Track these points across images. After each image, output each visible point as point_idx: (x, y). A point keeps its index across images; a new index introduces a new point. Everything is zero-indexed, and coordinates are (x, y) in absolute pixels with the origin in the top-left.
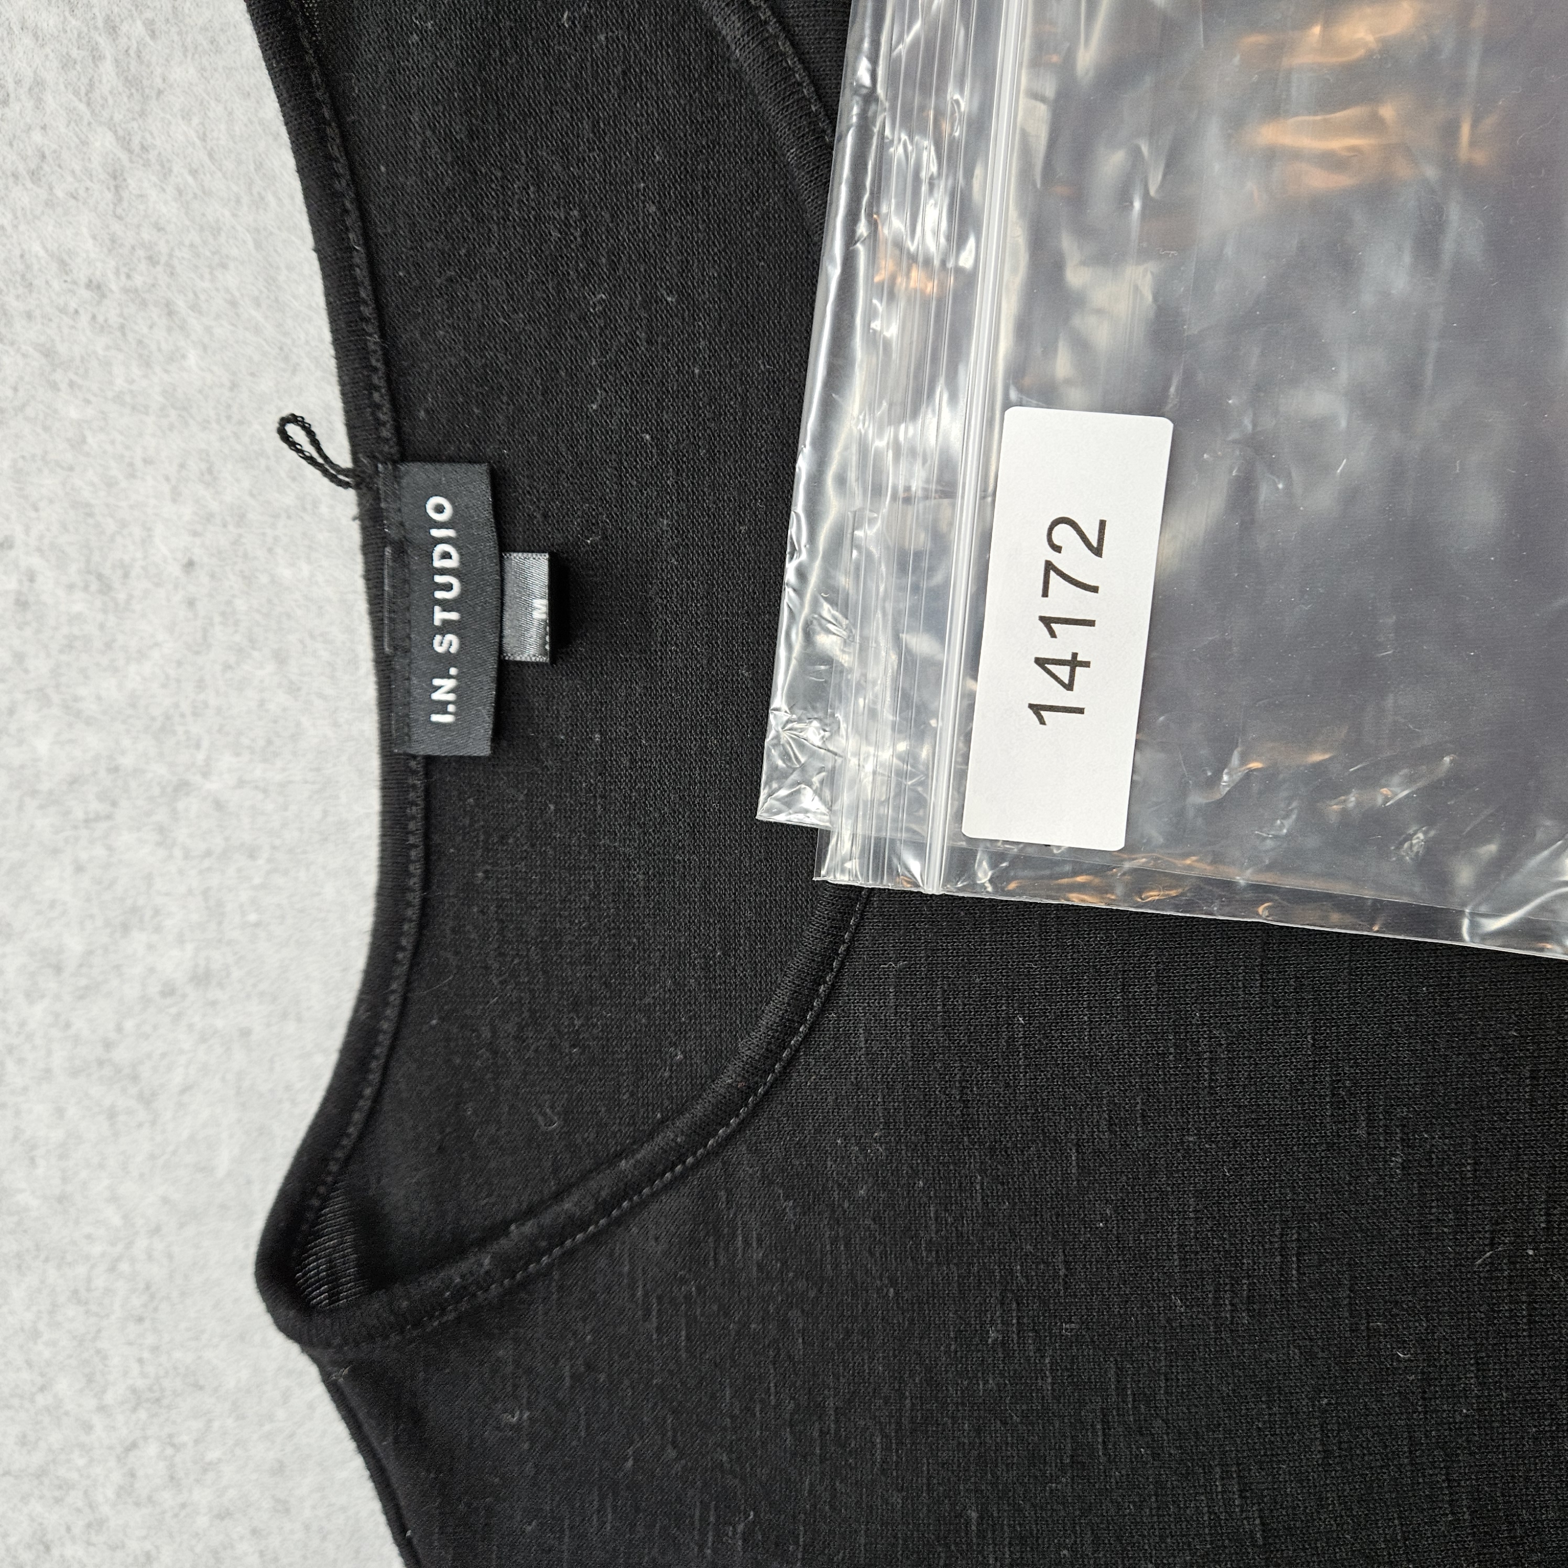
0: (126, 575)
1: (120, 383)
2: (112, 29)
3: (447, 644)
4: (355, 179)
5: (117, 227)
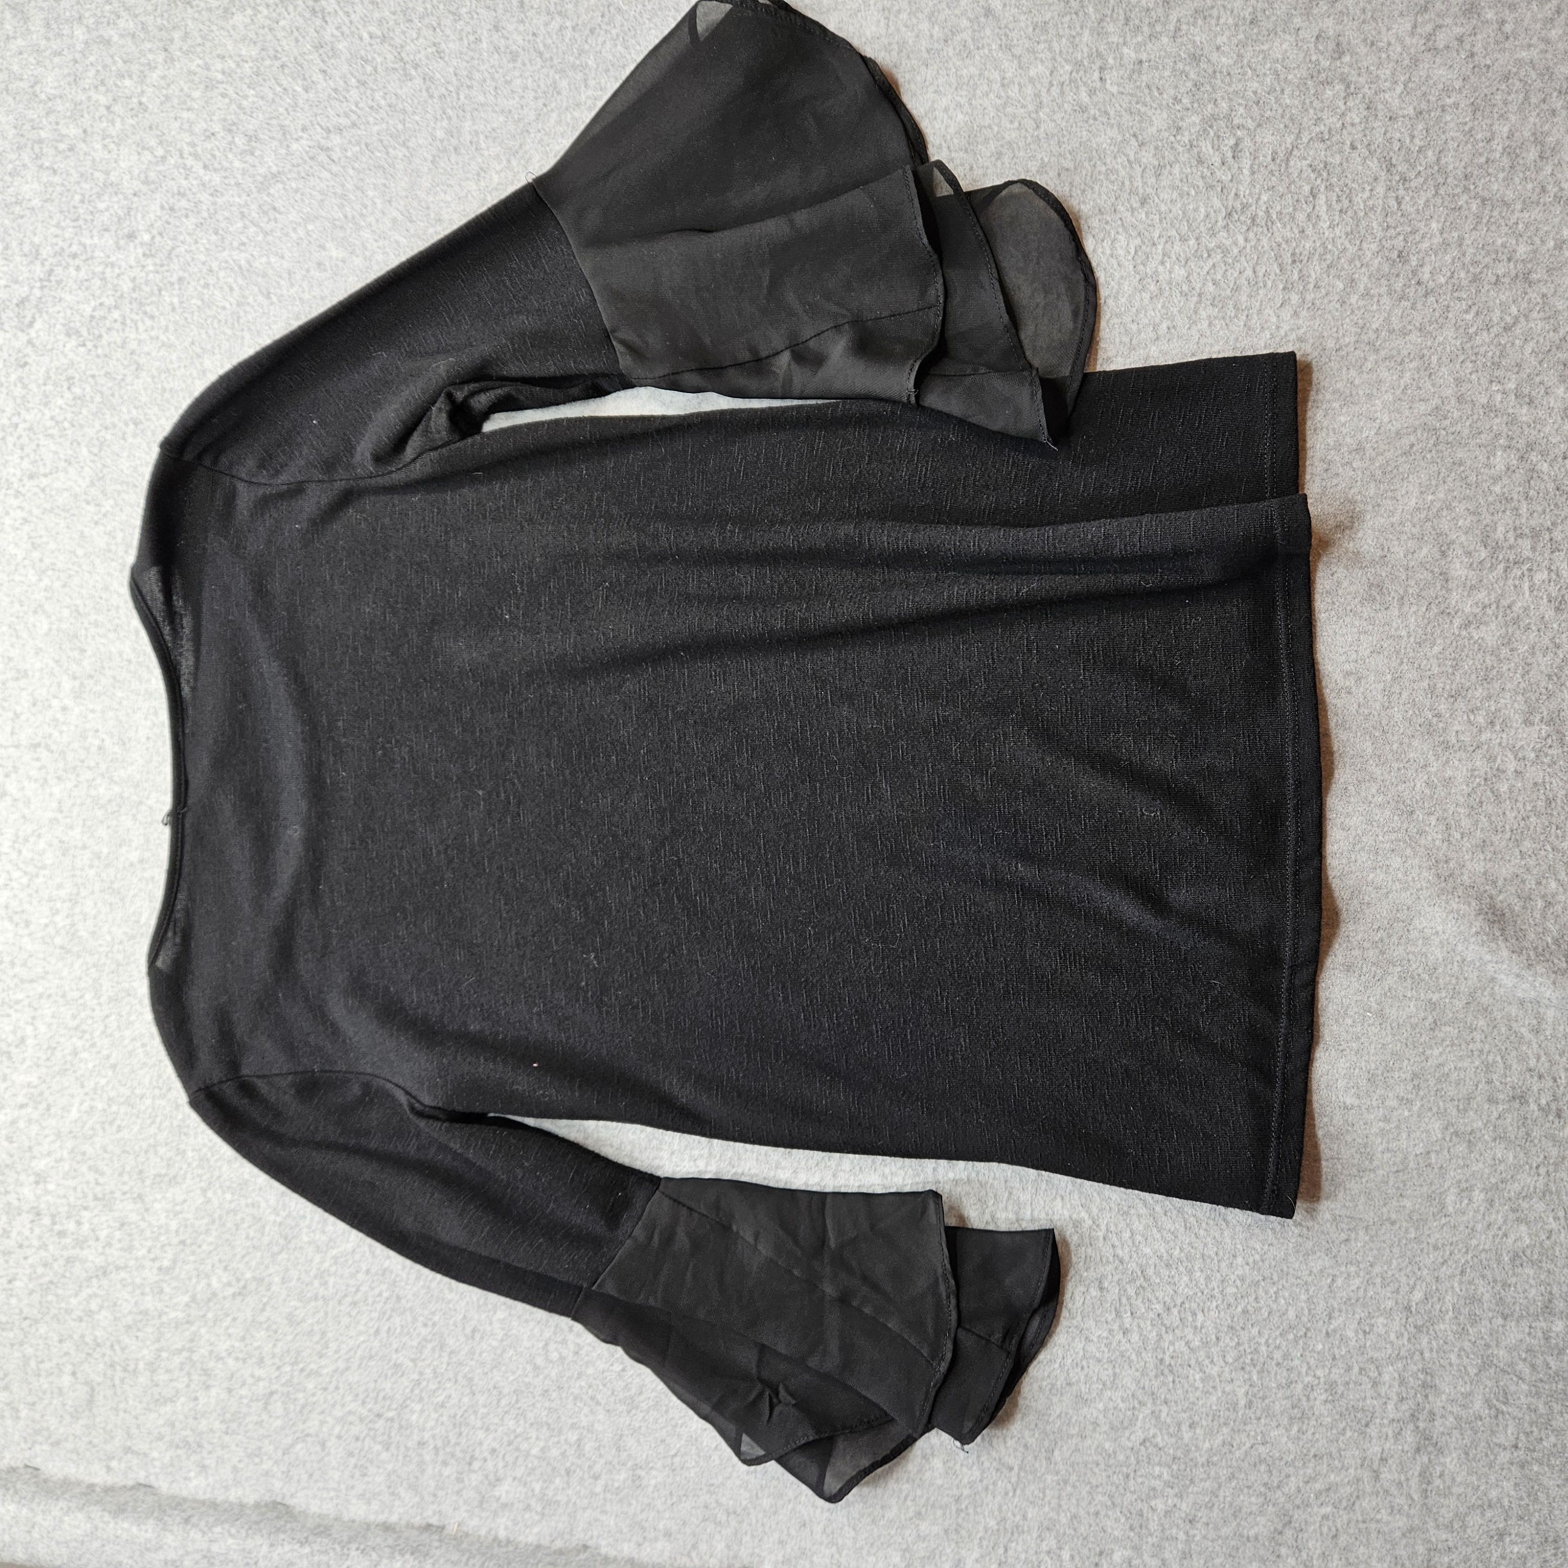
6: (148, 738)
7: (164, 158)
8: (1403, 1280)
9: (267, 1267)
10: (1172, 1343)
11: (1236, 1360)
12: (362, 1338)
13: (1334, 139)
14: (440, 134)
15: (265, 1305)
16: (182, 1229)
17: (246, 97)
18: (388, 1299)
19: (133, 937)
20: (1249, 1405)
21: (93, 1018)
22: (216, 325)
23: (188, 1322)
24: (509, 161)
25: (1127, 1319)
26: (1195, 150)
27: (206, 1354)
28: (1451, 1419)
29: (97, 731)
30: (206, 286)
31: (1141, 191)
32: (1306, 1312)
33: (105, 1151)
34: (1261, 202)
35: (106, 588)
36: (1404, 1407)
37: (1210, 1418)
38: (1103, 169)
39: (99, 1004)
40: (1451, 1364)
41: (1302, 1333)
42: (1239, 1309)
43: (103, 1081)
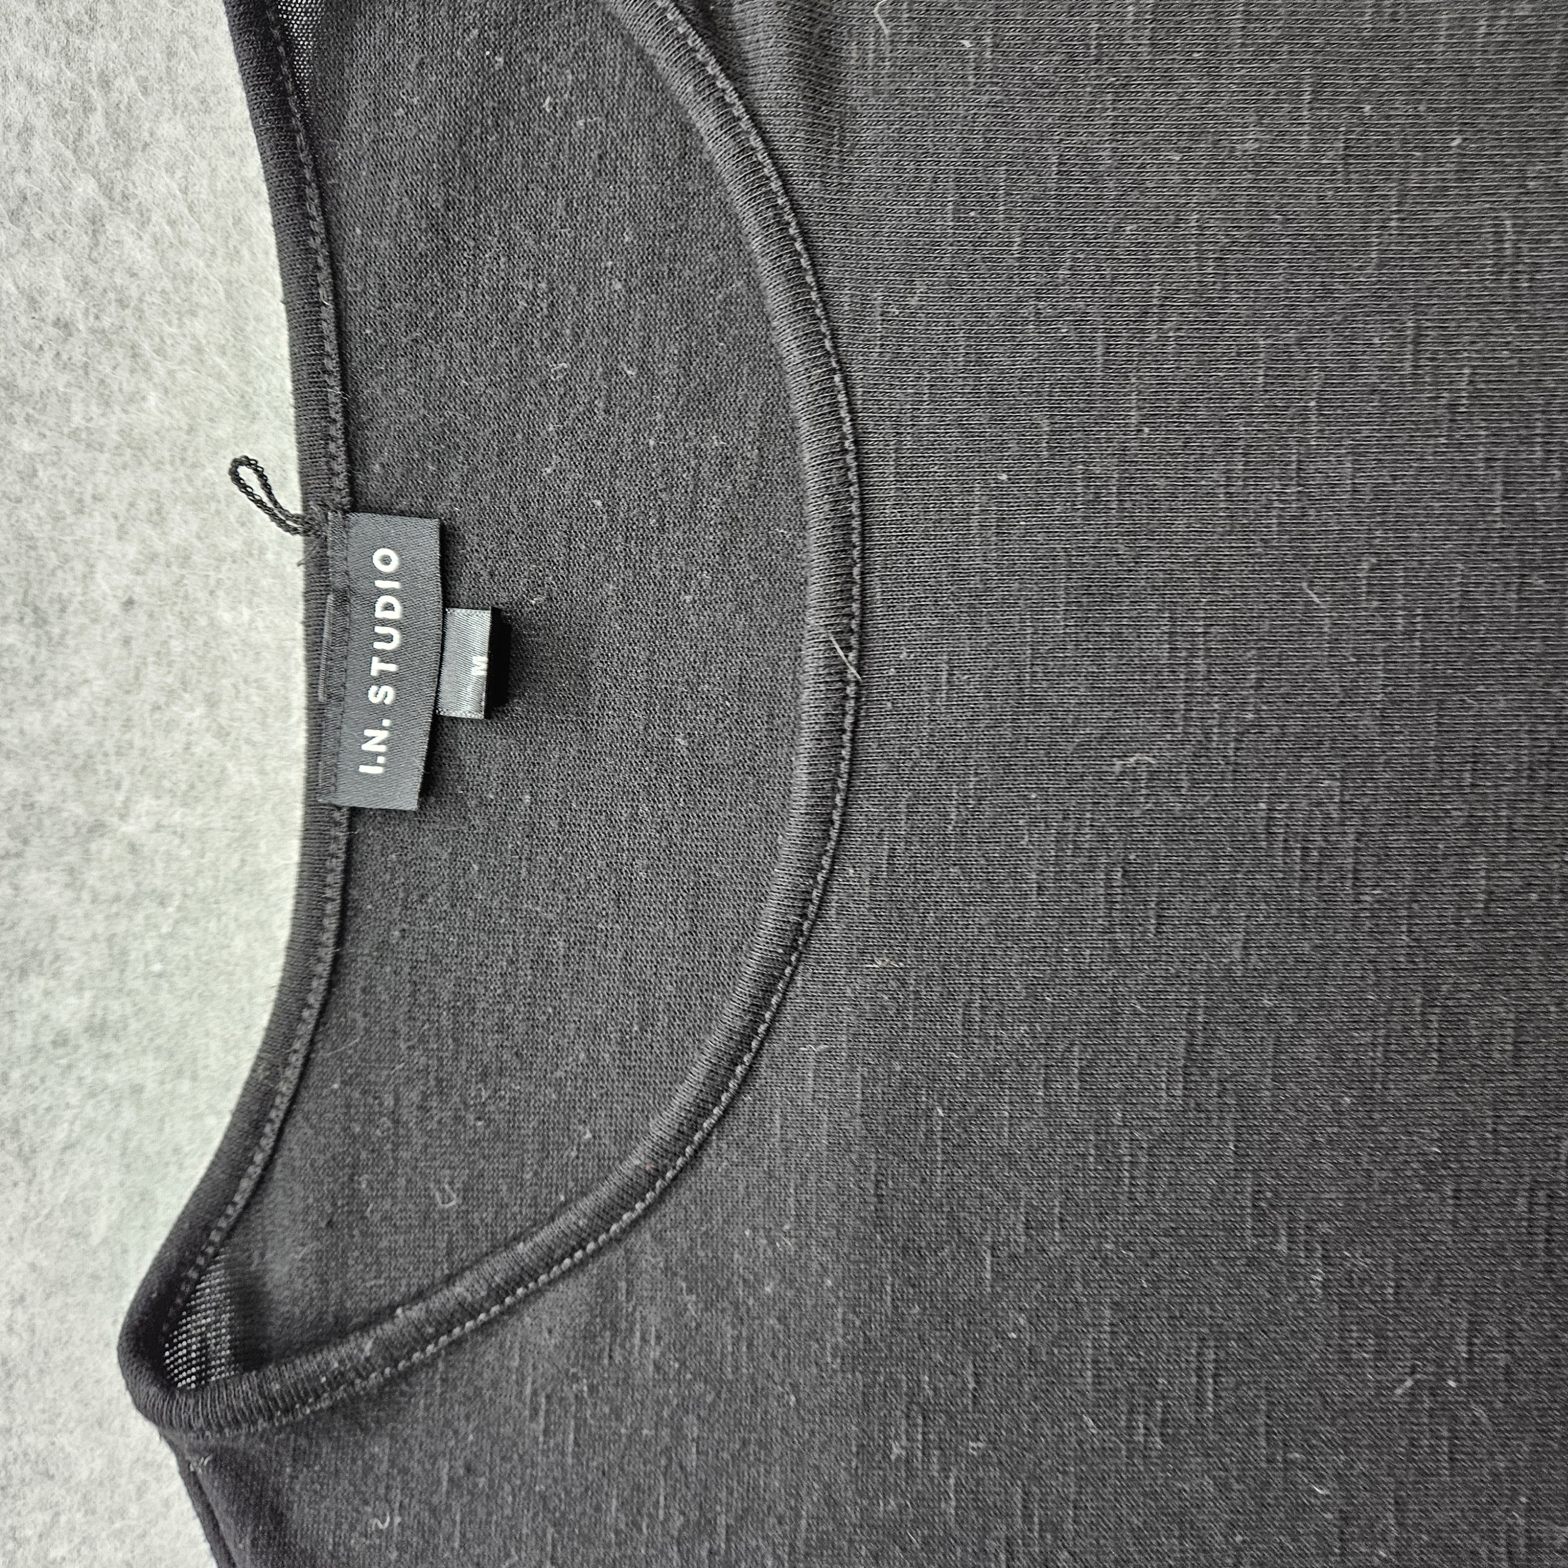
0: (63, 610)
1: (77, 420)
2: (105, 83)
3: (382, 695)
4: (329, 239)
5: (90, 270)
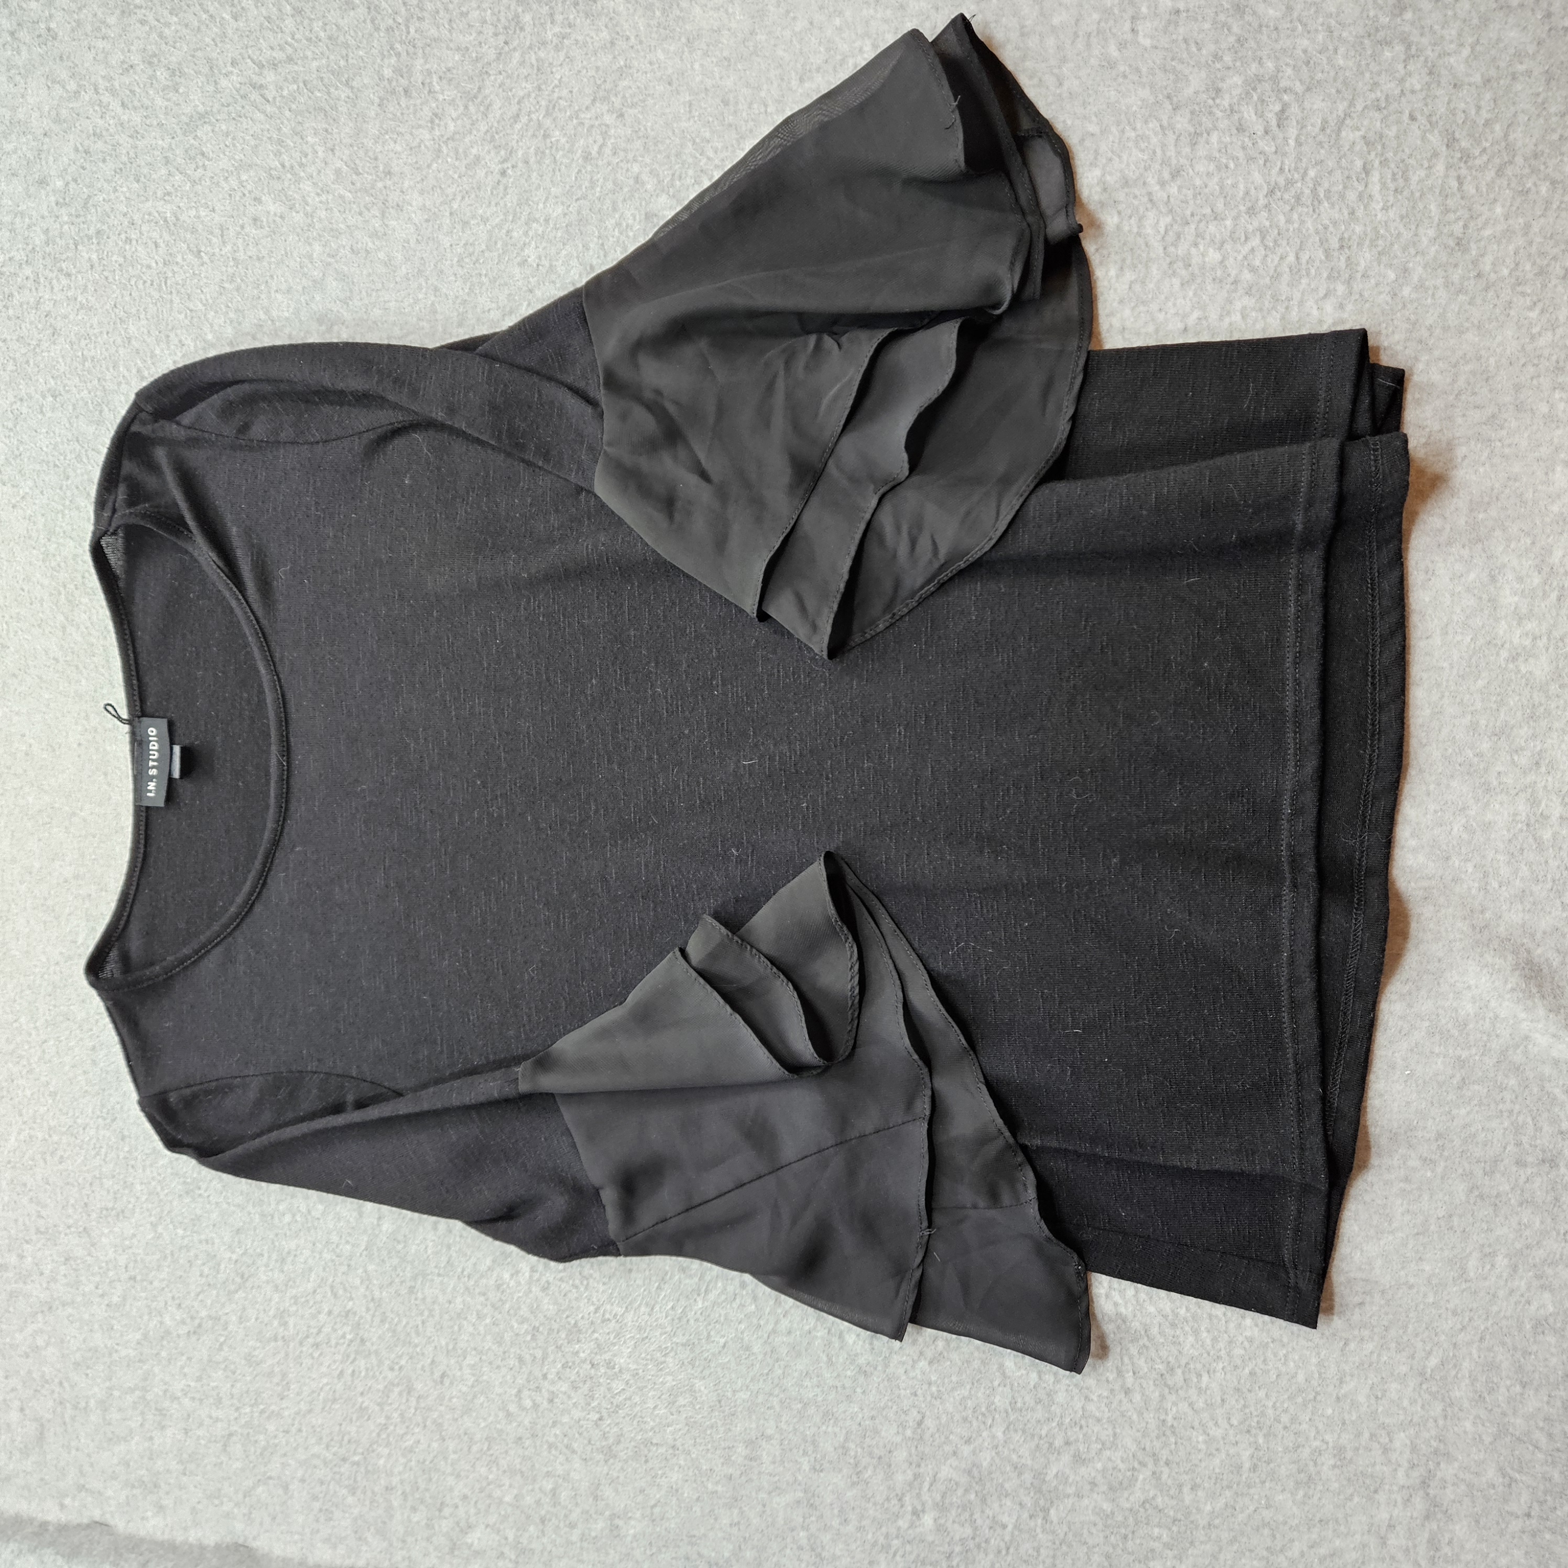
3: (153, 772)
6: (79, 744)
7: (77, 93)
8: (1420, 1345)
9: (223, 1305)
10: (1175, 1404)
11: (1241, 1423)
12: (325, 1381)
13: (1391, 108)
14: (387, 72)
15: (221, 1344)
16: (131, 1265)
17: (168, 25)
18: (351, 1341)
19: (70, 958)
20: (1254, 1468)
21: (29, 1042)
22: (141, 286)
23: (140, 1361)
24: (466, 107)
25: (1129, 1379)
26: (1236, 116)
27: (161, 1393)
28: (1463, 1487)
29: (23, 735)
30: (128, 240)
31: (1174, 162)
32: (1316, 1376)
33: (48, 1183)
34: (1308, 179)
35: (27, 579)
36: (1415, 1474)
37: (1213, 1481)
38: (1133, 134)
39: (36, 1028)
40: (1465, 1432)
41: (1311, 1397)
42: (1247, 1371)
43: (43, 1110)
